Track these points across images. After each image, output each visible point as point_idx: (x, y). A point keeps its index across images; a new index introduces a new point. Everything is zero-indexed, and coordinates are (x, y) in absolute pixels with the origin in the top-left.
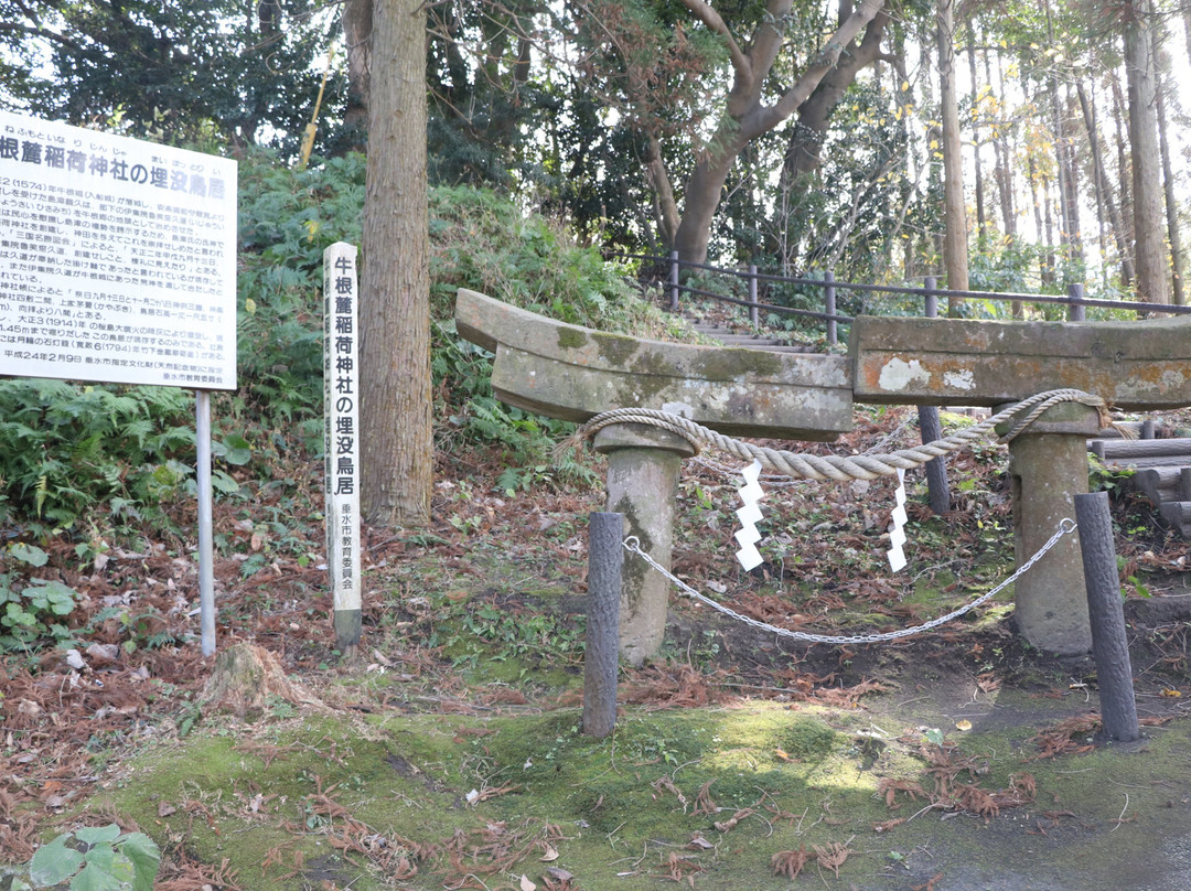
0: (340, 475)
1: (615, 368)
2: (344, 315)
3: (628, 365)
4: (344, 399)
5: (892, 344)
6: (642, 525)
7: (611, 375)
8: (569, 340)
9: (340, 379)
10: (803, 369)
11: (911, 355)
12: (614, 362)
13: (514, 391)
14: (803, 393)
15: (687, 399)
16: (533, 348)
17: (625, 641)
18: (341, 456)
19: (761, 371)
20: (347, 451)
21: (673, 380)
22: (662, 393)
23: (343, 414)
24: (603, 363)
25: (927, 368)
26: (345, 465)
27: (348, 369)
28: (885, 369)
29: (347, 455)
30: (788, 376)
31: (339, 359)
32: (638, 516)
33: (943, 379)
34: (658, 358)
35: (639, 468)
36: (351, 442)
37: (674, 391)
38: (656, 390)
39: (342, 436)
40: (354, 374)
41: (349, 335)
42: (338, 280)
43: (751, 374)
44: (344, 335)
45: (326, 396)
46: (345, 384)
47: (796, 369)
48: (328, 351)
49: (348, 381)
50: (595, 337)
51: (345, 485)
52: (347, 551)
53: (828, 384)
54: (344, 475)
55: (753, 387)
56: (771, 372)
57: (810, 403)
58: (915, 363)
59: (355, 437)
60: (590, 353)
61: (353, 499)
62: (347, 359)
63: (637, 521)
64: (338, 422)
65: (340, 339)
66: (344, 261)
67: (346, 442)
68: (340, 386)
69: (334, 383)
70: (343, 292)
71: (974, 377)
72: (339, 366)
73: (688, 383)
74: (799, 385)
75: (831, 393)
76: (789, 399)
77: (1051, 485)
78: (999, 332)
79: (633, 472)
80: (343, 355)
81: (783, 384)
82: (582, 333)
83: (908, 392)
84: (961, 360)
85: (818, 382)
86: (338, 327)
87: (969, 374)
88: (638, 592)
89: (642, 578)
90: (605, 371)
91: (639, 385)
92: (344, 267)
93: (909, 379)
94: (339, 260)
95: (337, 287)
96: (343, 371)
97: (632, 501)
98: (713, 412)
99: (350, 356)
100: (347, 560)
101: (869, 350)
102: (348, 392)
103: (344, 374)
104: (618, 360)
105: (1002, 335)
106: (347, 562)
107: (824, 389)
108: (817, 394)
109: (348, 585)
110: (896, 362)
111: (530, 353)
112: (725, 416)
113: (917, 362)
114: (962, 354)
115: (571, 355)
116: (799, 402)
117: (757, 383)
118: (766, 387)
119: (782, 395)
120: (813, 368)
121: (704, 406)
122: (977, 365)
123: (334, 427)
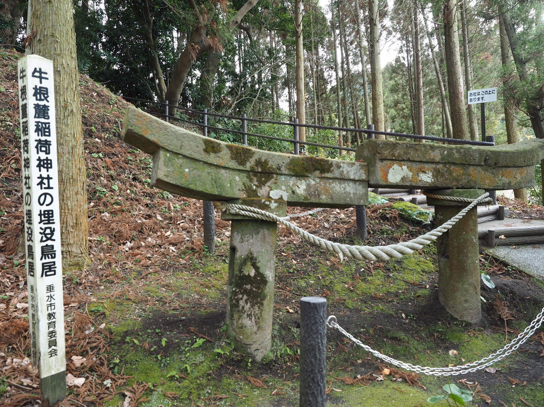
0: (44, 261)
1: (241, 168)
2: (42, 120)
3: (248, 166)
4: (45, 194)
5: (394, 156)
6: (261, 271)
7: (237, 173)
8: (211, 148)
9: (41, 177)
10: (344, 170)
11: (403, 163)
12: (240, 164)
13: (174, 183)
14: (344, 183)
15: (284, 188)
16: (187, 153)
17: (254, 347)
18: (44, 244)
19: (323, 171)
20: (50, 239)
21: (275, 176)
22: (269, 184)
23: (44, 208)
24: (233, 164)
25: (411, 170)
26: (48, 251)
27: (47, 168)
28: (391, 170)
29: (49, 243)
30: (337, 174)
31: (39, 159)
32: (258, 265)
33: (418, 176)
34: (266, 162)
35: (258, 233)
36: (52, 232)
37: (275, 183)
38: (265, 182)
39: (44, 226)
40: (54, 172)
41: (48, 138)
42: (35, 88)
43: (317, 173)
44: (43, 138)
45: (25, 191)
46: (45, 181)
47: (341, 169)
48: (27, 151)
49: (49, 178)
50: (228, 146)
51: (49, 269)
52: (52, 324)
53: (357, 178)
54: (48, 260)
55: (318, 180)
56: (328, 171)
57: (348, 189)
58: (405, 167)
59: (57, 226)
60: (224, 158)
61: (57, 280)
62: (47, 159)
63: (258, 268)
64: (40, 215)
65: (39, 141)
66: (40, 72)
67: (48, 231)
68: (41, 183)
69: (35, 181)
70: (41, 100)
71: (433, 176)
72: (39, 166)
73: (283, 178)
74: (343, 179)
75: (358, 183)
76: (338, 188)
77: (466, 233)
78: (444, 151)
79: (254, 236)
80: (43, 156)
81: (334, 179)
82: (219, 144)
83: (401, 184)
84: (426, 166)
85: (352, 177)
86: (37, 130)
87: (430, 174)
88: (261, 313)
89: (262, 304)
90: (234, 170)
91: (255, 179)
92: (41, 78)
93: (402, 176)
94: (35, 70)
95: (35, 95)
96: (44, 170)
97: (255, 255)
98: (298, 196)
99: (49, 157)
100: (52, 332)
101: (382, 160)
102: (49, 188)
103: (44, 173)
104: (242, 163)
105: (446, 152)
106: (52, 334)
107: (354, 181)
108: (351, 184)
109: (53, 353)
110: (396, 166)
111: (185, 157)
112: (306, 198)
113: (406, 167)
114: (427, 162)
115: (212, 158)
116: (342, 189)
117: (321, 178)
118: (325, 181)
119: (334, 185)
120: (349, 169)
121: (293, 192)
122: (434, 169)
123: (36, 218)
